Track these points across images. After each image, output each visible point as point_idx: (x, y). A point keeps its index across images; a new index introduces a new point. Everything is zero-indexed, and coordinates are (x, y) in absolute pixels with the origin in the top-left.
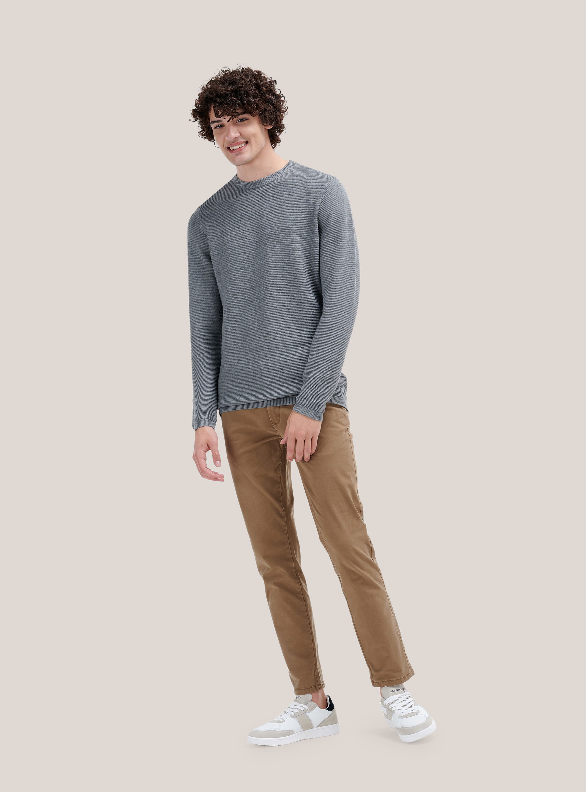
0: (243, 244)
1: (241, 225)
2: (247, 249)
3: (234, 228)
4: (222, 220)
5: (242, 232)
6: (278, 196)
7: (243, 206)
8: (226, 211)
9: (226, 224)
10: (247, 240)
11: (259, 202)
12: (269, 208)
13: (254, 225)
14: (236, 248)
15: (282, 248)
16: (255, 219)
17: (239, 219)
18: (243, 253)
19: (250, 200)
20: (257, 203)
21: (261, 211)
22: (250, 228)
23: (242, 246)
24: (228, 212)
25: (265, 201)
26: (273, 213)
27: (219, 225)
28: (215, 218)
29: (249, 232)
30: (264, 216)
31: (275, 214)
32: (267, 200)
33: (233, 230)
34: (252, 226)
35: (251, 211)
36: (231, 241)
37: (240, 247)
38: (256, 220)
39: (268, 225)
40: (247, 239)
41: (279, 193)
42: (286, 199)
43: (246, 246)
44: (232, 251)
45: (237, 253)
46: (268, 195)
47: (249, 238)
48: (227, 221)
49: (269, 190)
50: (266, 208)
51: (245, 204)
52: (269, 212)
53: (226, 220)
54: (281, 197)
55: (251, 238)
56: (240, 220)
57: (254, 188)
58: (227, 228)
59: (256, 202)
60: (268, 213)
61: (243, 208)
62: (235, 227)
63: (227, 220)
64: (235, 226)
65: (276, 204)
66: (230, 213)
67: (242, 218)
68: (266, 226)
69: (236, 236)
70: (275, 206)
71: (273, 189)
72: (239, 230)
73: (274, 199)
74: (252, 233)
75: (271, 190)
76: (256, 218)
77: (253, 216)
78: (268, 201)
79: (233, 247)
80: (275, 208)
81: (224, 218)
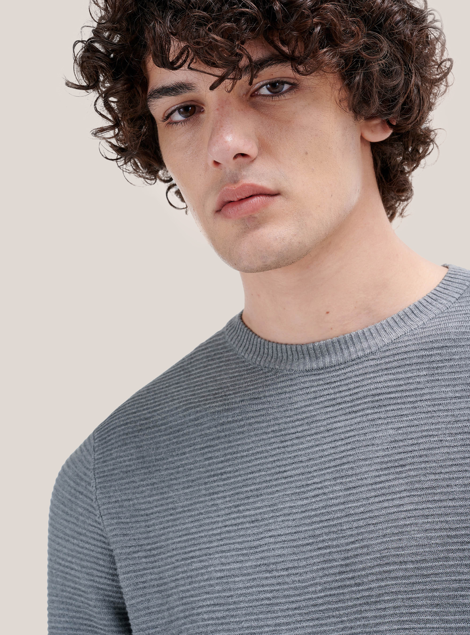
0: (271, 591)
1: (264, 513)
2: (284, 614)
3: (233, 522)
4: (184, 488)
5: (267, 540)
6: (419, 404)
7: (273, 440)
8: (203, 454)
9: (202, 505)
10: (288, 576)
11: (339, 425)
12: (384, 450)
13: (316, 516)
14: (242, 605)
15: (447, 622)
16: (321, 491)
17: (257, 490)
18: (268, 626)
19: (299, 417)
20: (329, 427)
21: (350, 459)
22: (301, 529)
23: (268, 599)
24: (211, 458)
25: (364, 419)
26: (401, 472)
27: (170, 506)
28: (154, 481)
29: (295, 544)
30: (360, 482)
31: (412, 473)
32: (376, 416)
33: (229, 532)
34: (310, 517)
35: (304, 458)
36: (222, 574)
37: (257, 600)
38: (324, 494)
39: (382, 519)
40: (287, 569)
41: (423, 391)
42: (457, 413)
43: (284, 600)
44: (223, 617)
45: (246, 625)
46: (377, 398)
47: (294, 568)
48: (205, 495)
49: (382, 379)
50: (370, 448)
51: (281, 430)
52: (384, 466)
53: (199, 490)
54: (434, 405)
55: (304, 567)
56: (259, 493)
57: (319, 369)
58: (207, 521)
59: (325, 423)
60: (381, 469)
61: (270, 444)
62: (238, 521)
63: (204, 492)
64: (238, 518)
65: (416, 435)
66: (220, 465)
67: (267, 487)
68: (374, 521)
69: (243, 555)
70: (410, 442)
71: (401, 376)
72: (256, 531)
73: (406, 415)
74: (309, 548)
75: (392, 377)
76: (326, 487)
77: (316, 480)
78: (380, 422)
79: (230, 600)
80: (410, 449)
81: (193, 481)
